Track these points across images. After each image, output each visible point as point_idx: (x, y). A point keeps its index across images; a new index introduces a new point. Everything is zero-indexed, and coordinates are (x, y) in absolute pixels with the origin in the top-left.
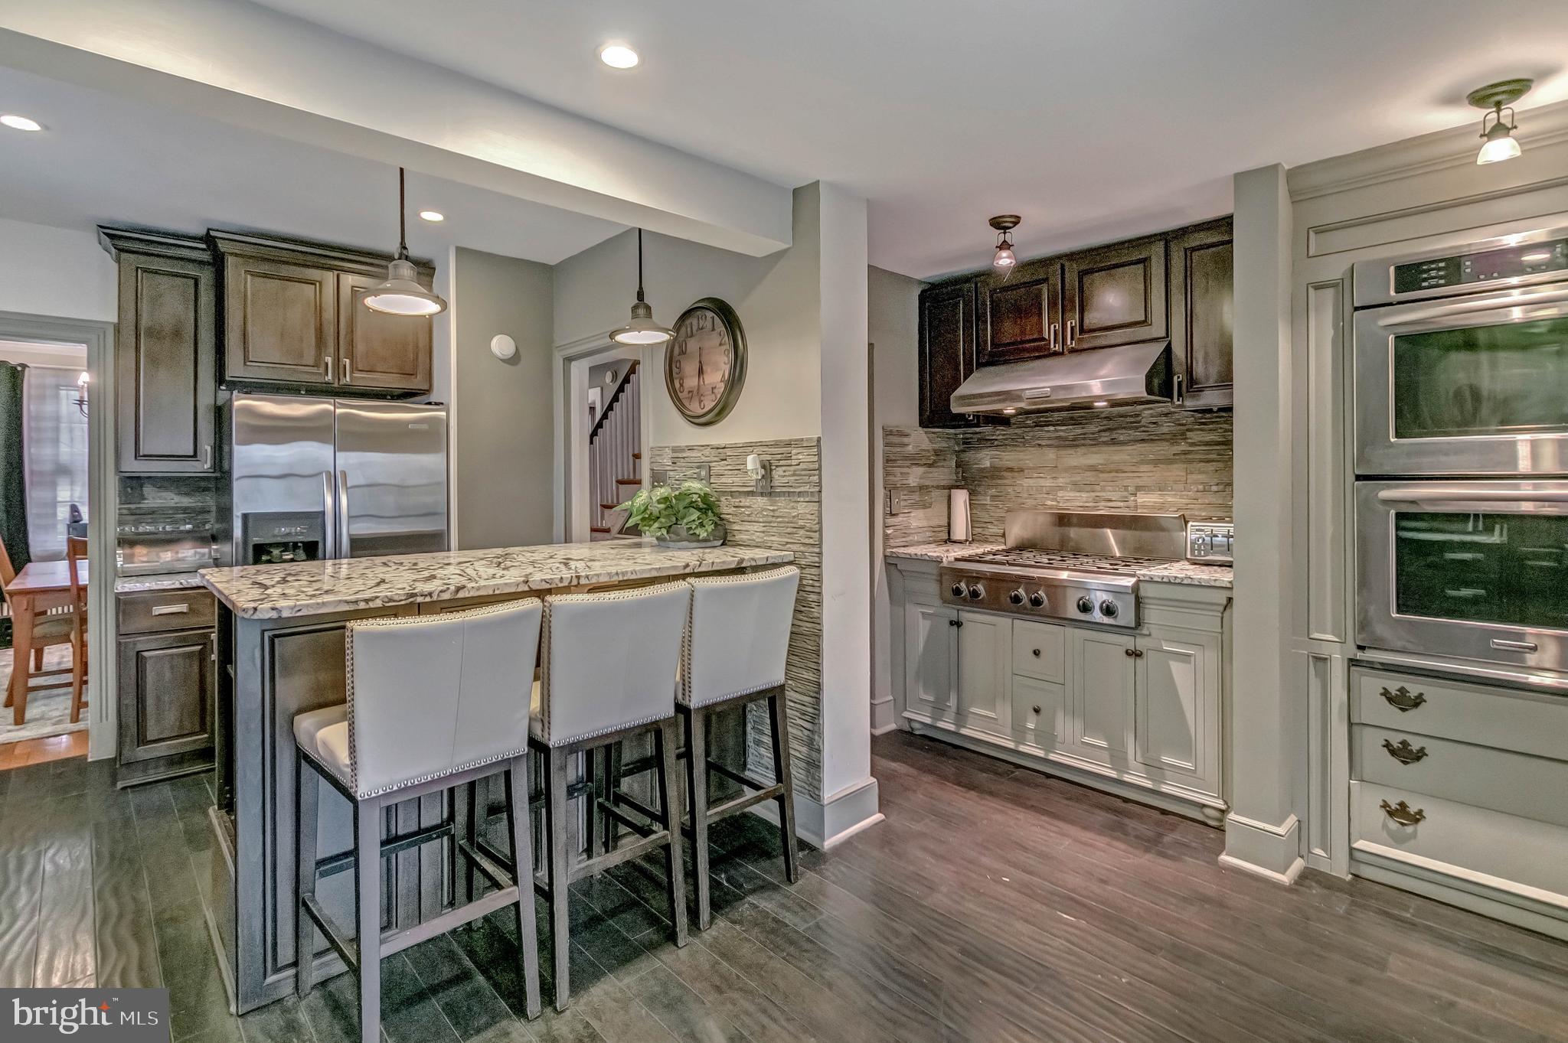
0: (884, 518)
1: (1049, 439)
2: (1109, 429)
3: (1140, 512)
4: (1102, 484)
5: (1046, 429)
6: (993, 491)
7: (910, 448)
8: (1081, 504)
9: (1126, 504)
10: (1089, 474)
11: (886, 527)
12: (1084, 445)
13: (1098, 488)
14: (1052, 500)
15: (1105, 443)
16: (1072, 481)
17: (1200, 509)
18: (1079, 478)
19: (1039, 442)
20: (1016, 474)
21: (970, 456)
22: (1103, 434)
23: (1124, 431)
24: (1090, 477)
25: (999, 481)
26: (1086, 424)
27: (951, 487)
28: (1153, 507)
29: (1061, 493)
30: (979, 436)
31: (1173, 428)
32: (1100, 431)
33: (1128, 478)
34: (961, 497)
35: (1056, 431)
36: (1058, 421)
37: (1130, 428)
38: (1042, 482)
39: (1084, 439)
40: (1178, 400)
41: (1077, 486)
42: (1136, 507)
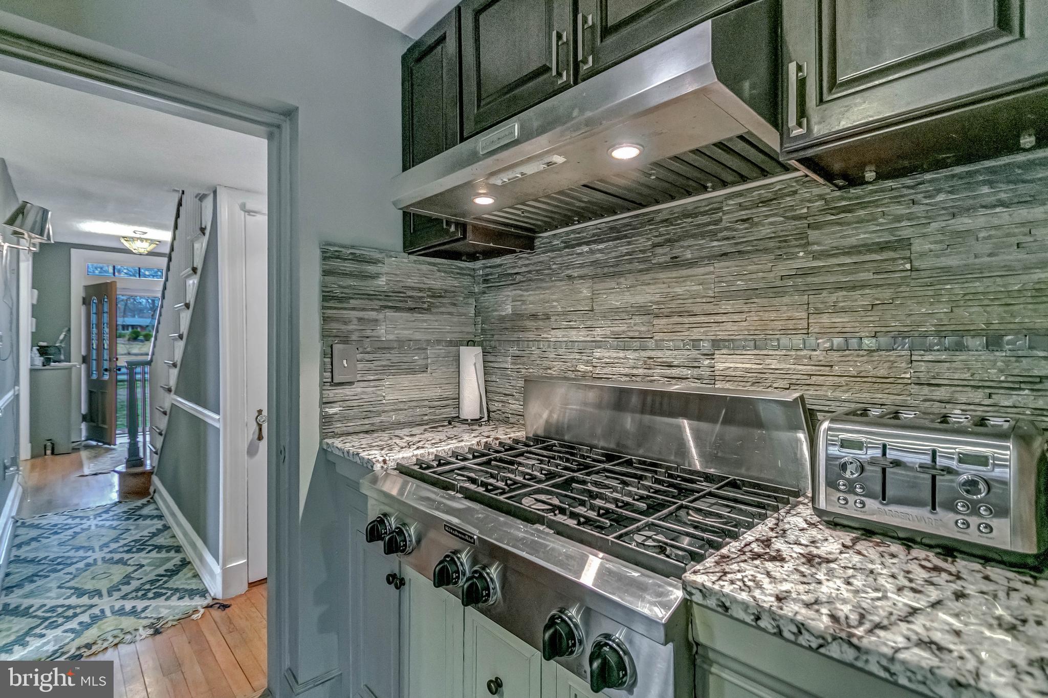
0: (322, 390)
1: (582, 266)
2: (669, 241)
3: (722, 388)
4: (658, 337)
5: (578, 250)
6: (514, 350)
7: (382, 281)
8: (627, 371)
9: (696, 372)
10: (637, 319)
11: (324, 403)
12: (630, 272)
13: (651, 344)
14: (587, 363)
15: (663, 267)
16: (613, 333)
17: (837, 386)
18: (624, 328)
19: (569, 272)
20: (541, 323)
21: (489, 299)
22: (659, 250)
23: (691, 242)
24: (638, 325)
25: (521, 335)
26: (633, 235)
27: (458, 344)
28: (742, 380)
29: (598, 353)
30: (499, 270)
31: (780, 227)
32: (655, 246)
33: (700, 325)
34: (471, 358)
35: (592, 252)
36: (594, 235)
37: (703, 235)
38: (574, 335)
39: (630, 262)
40: (800, 125)
41: (623, 342)
42: (713, 379)
